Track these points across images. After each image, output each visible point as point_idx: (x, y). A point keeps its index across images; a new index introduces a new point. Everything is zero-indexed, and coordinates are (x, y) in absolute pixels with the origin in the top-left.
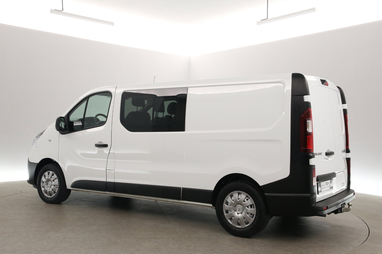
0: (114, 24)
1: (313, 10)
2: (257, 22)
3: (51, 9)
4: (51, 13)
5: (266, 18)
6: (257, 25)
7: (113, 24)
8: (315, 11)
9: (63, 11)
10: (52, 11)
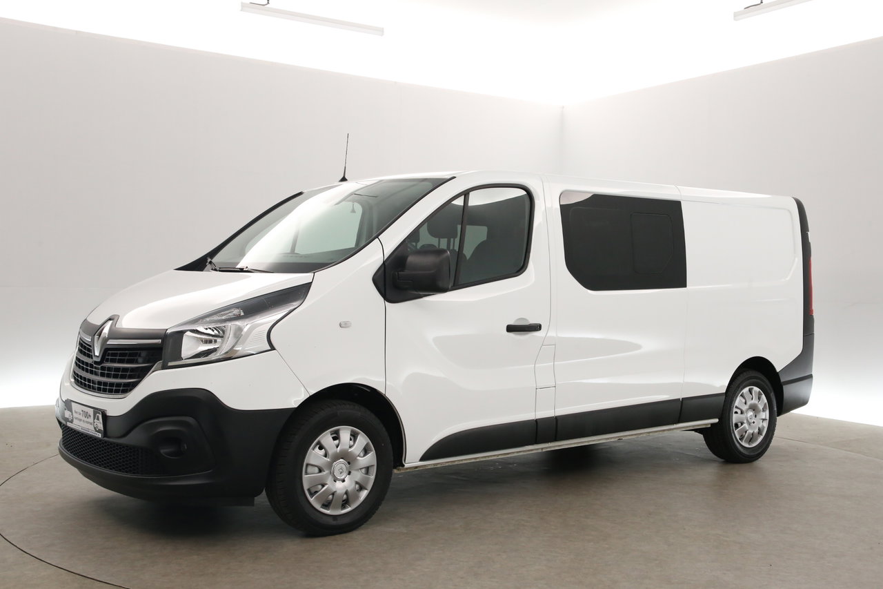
0: (383, 32)
2: (735, 13)
3: (242, 3)
5: (759, 2)
6: (735, 20)
7: (380, 31)
9: (268, 6)
10: (245, 7)
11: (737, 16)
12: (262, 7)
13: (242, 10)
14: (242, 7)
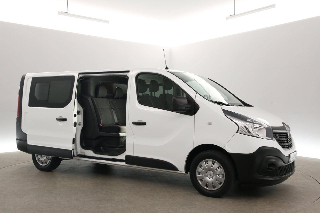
1: (273, 6)
2: (226, 18)
3: (59, 12)
4: (59, 14)
5: (234, 14)
6: (226, 20)
7: (108, 22)
8: (275, 7)
9: (68, 13)
10: (60, 13)
12: (66, 13)
14: (59, 13)
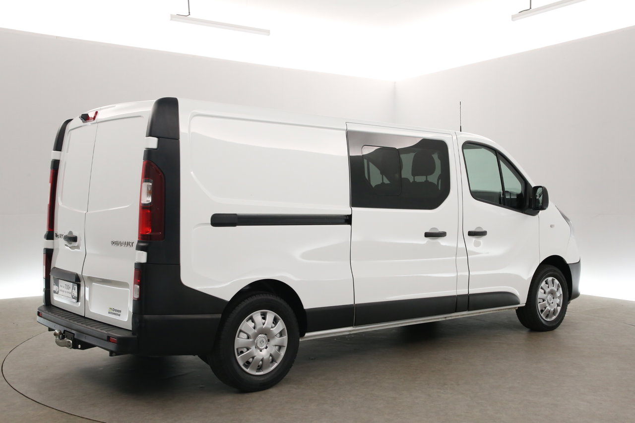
3: (171, 15)
5: (529, 8)
6: (511, 20)
7: (267, 32)
9: (189, 16)
10: (173, 17)
11: (514, 18)
12: (185, 17)
13: (171, 20)
14: (171, 17)
